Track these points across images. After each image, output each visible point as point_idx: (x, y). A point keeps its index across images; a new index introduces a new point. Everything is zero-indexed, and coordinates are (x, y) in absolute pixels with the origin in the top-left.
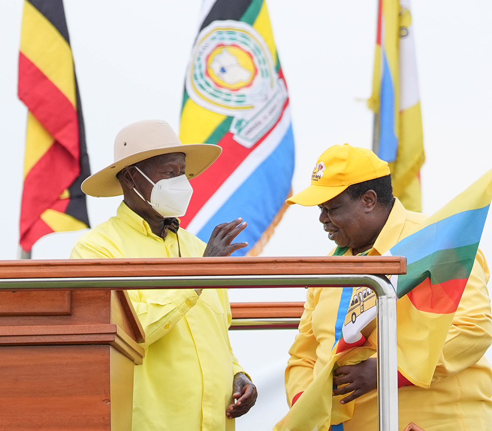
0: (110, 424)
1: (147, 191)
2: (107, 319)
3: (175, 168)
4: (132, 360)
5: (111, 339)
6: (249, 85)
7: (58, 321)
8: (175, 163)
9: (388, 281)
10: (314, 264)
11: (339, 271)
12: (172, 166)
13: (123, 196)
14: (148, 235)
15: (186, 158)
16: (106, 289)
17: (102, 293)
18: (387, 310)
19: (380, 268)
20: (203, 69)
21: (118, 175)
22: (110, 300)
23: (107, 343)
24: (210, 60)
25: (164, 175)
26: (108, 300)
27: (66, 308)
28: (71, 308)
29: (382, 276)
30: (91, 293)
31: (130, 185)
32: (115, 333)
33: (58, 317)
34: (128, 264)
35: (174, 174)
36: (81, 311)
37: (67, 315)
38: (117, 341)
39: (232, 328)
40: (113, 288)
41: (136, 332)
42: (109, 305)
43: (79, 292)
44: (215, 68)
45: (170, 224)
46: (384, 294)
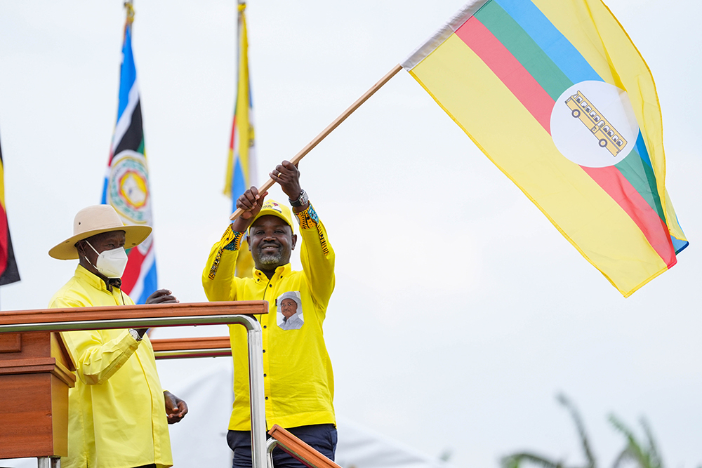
0: (52, 433)
1: (94, 259)
2: (48, 354)
3: (116, 242)
4: (67, 385)
5: (52, 369)
6: (144, 205)
7: (11, 357)
8: (114, 239)
9: (255, 319)
10: (200, 308)
11: (219, 313)
12: (113, 241)
13: (79, 260)
14: (102, 290)
15: (126, 235)
16: (47, 331)
17: (44, 335)
18: (255, 340)
19: (249, 310)
20: (117, 188)
21: (76, 245)
22: (50, 340)
23: (48, 372)
24: (123, 181)
25: (106, 247)
26: (49, 340)
27: (17, 347)
28: (21, 346)
29: (251, 315)
30: (36, 335)
31: (82, 254)
32: (55, 364)
33: (12, 354)
34: (63, 312)
35: (114, 246)
36: (29, 349)
37: (18, 352)
38: (56, 370)
39: (157, 358)
40: (52, 331)
41: (69, 364)
42: (50, 343)
43: (26, 335)
44: (126, 190)
45: (114, 282)
46: (253, 329)
